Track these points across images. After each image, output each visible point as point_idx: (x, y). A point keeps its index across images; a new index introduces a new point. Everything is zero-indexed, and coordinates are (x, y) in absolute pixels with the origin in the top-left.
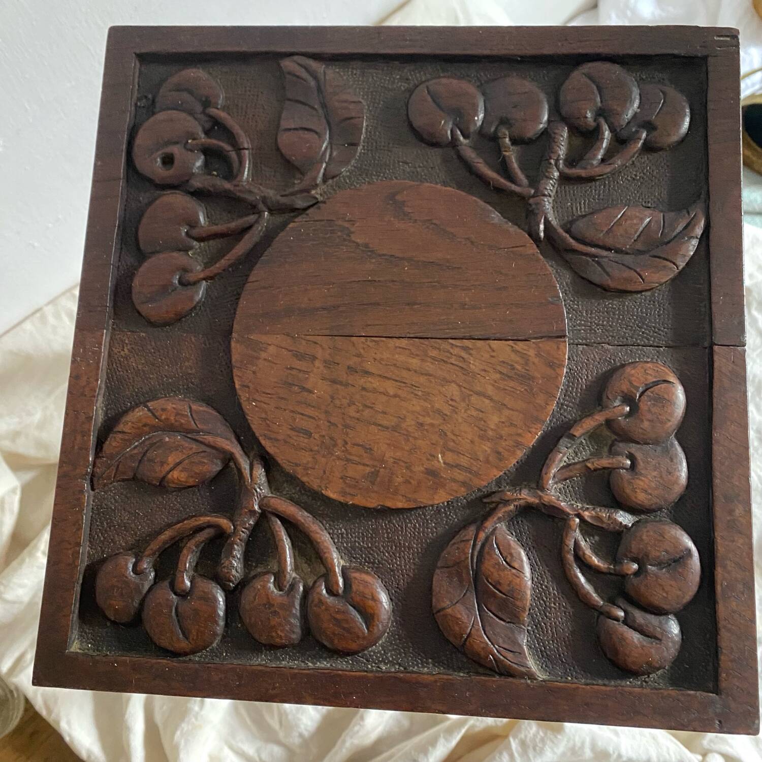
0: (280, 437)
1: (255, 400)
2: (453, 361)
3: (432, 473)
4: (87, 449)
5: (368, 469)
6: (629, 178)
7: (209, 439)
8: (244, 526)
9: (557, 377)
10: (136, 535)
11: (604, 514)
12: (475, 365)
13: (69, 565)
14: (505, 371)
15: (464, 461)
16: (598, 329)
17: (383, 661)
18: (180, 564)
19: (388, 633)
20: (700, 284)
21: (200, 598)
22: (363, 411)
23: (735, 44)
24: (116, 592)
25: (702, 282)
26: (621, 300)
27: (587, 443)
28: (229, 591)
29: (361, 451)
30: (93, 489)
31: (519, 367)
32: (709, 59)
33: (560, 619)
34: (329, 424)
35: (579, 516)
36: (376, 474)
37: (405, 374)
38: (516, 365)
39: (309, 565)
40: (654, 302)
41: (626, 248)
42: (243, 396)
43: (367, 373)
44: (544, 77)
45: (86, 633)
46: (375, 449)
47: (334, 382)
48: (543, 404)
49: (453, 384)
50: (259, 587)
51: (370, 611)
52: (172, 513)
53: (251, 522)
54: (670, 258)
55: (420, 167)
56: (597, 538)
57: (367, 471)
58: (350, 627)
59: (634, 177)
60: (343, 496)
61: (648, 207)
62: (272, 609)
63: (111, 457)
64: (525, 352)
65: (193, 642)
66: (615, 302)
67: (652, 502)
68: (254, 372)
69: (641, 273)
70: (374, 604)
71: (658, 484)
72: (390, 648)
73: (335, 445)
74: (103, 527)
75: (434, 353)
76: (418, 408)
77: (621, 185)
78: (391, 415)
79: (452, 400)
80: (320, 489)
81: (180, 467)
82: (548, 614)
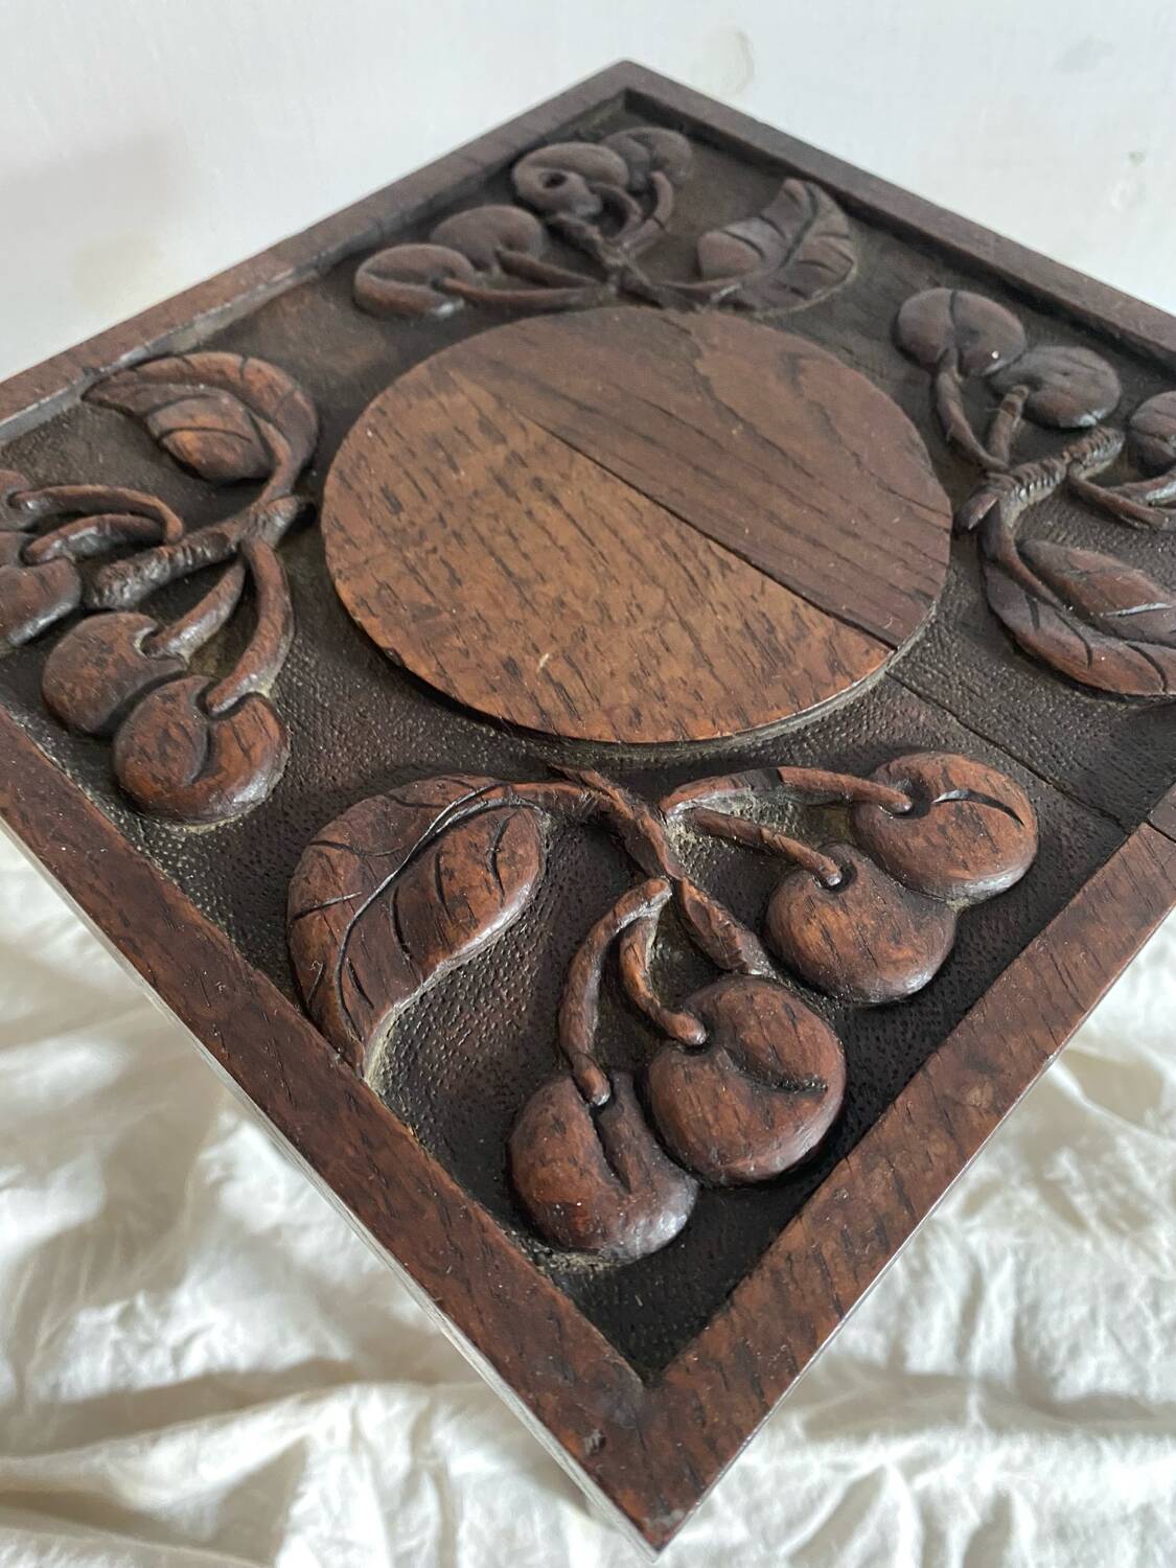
0: (357, 486)
1: (375, 431)
2: (690, 566)
3: (511, 667)
4: (131, 350)
5: (427, 600)
7: (270, 430)
8: (193, 549)
9: (828, 685)
11: (720, 915)
12: (719, 591)
14: (755, 626)
15: (574, 687)
16: (958, 689)
17: (167, 858)
19: (217, 827)
22: (500, 534)
26: (1031, 678)
27: (793, 815)
28: (84, 604)
29: (444, 574)
30: (84, 396)
31: (781, 637)
33: (493, 1026)
34: (436, 517)
35: (676, 886)
36: (430, 611)
37: (605, 534)
38: (778, 629)
41: (1097, 614)
42: (366, 419)
43: (555, 501)
46: (466, 586)
47: (500, 480)
48: (771, 703)
49: (660, 592)
53: (209, 555)
56: (677, 955)
57: (424, 602)
60: (357, 604)
62: (105, 656)
63: (145, 377)
64: (809, 624)
66: (1019, 676)
67: (824, 959)
68: (410, 406)
69: (1095, 652)
71: (860, 939)
72: (197, 850)
73: (418, 544)
75: (671, 539)
76: (579, 584)
78: (532, 565)
79: (638, 606)
81: (202, 434)
82: (482, 1001)
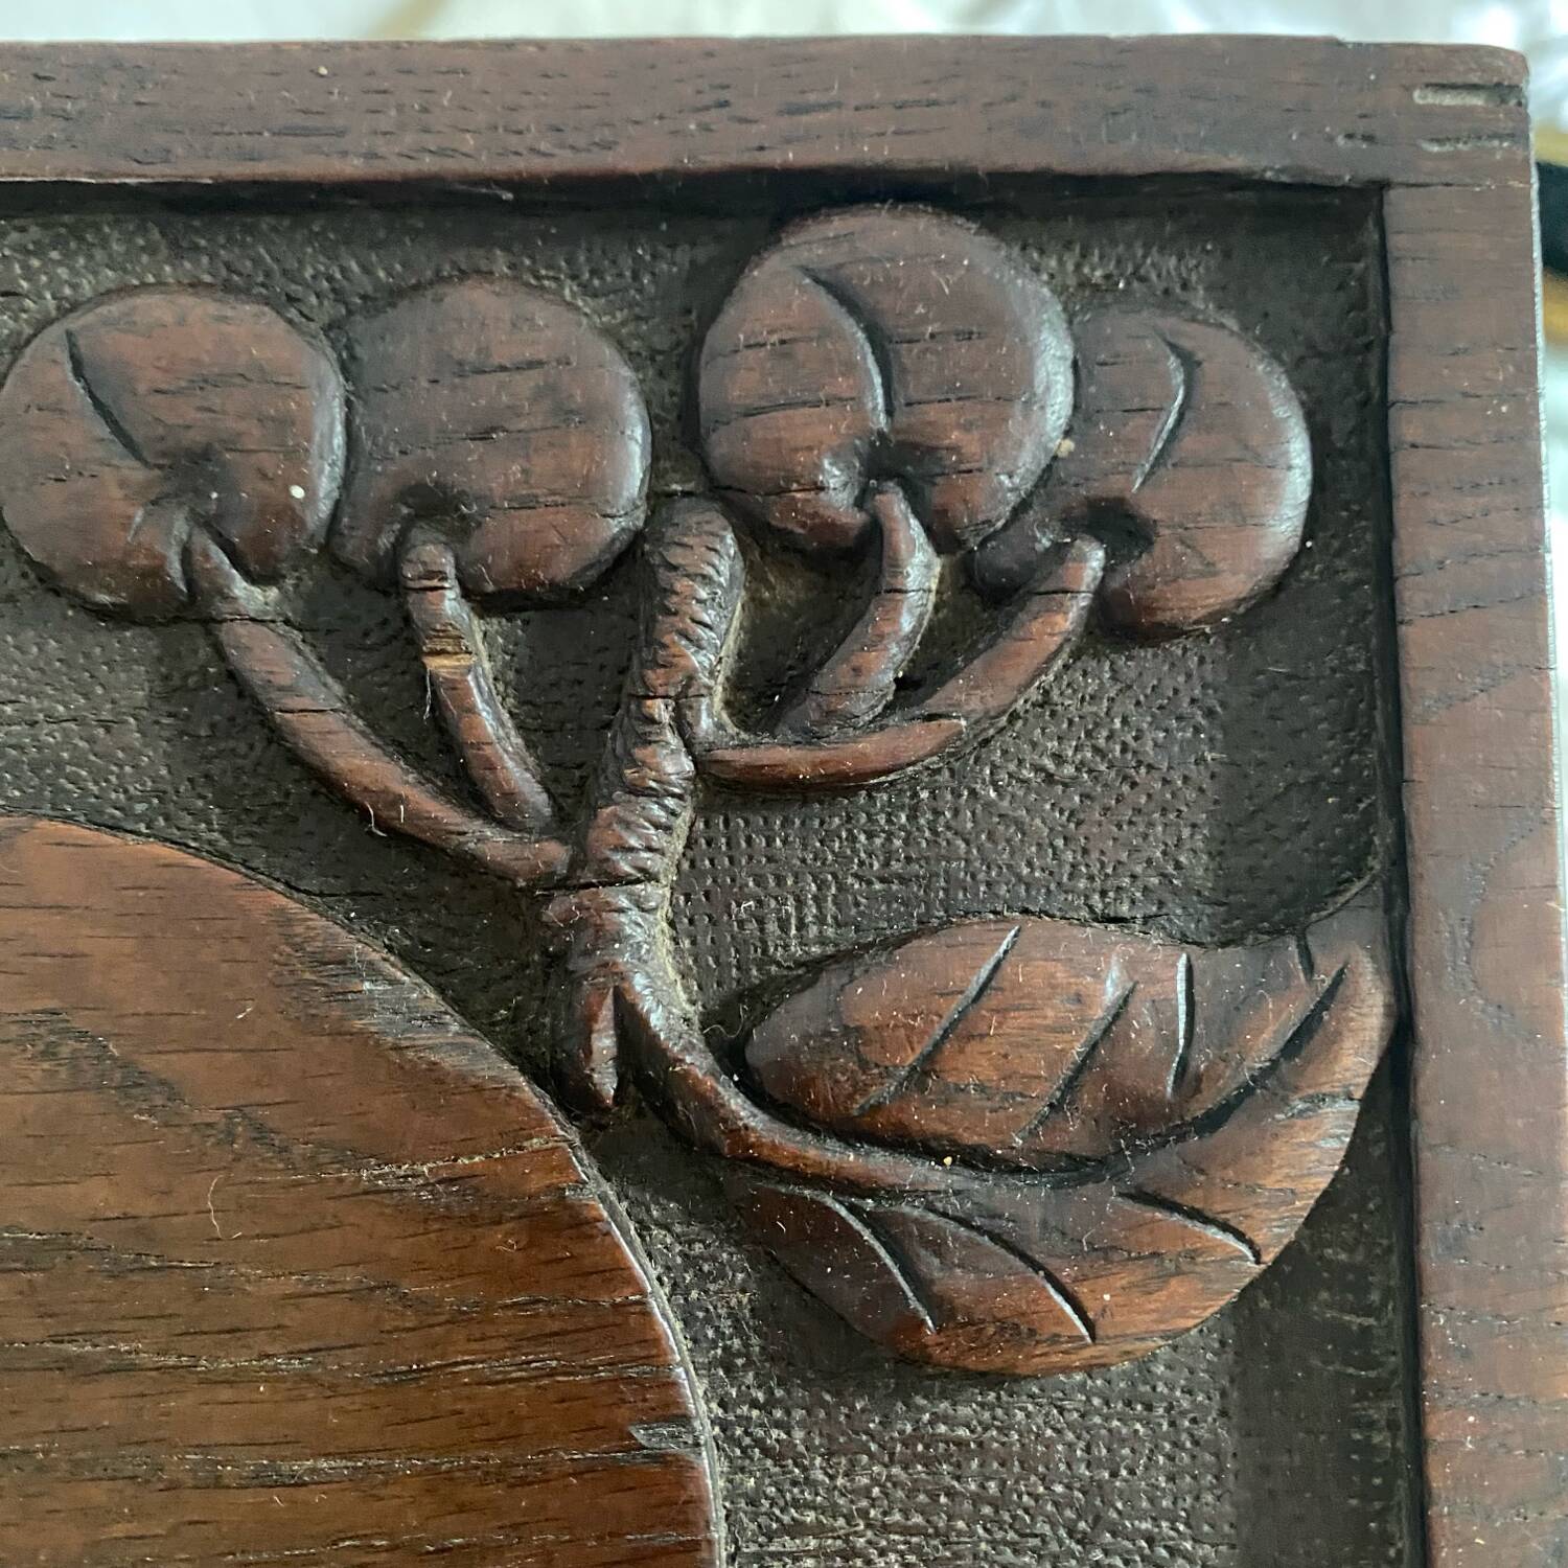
6: (1027, 774)
20: (1368, 1311)
23: (1507, 126)
25: (1375, 1297)
26: (992, 1396)
32: (1392, 195)
40: (1149, 1407)
41: (1008, 1142)
44: (636, 277)
54: (1216, 1207)
55: (52, 719)
59: (1050, 765)
61: (1118, 920)
66: (964, 1411)
69: (1083, 1291)
77: (988, 805)
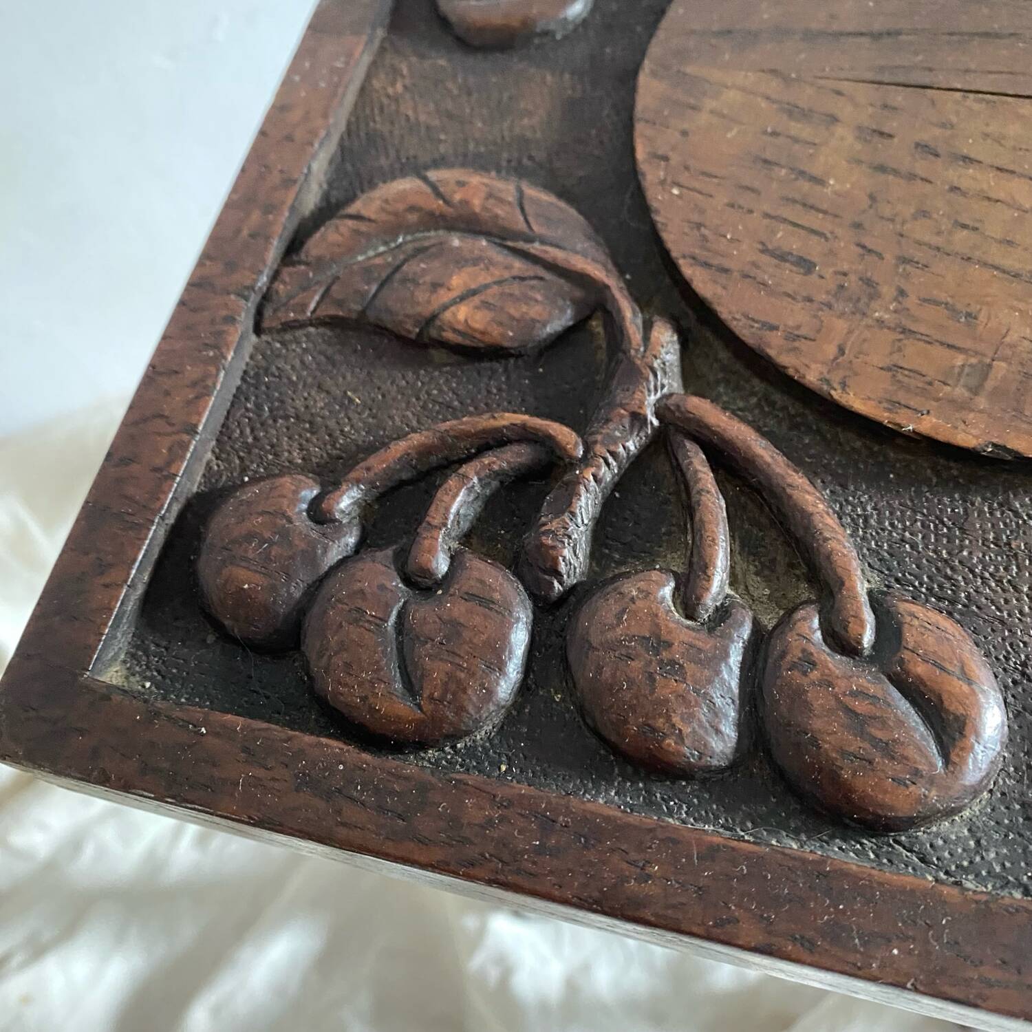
0: (731, 265)
1: (679, 185)
4: (268, 239)
5: (961, 359)
8: (612, 448)
10: (333, 446)
13: (157, 470)
17: (972, 869)
18: (433, 508)
21: (470, 597)
22: (951, 232)
24: (255, 550)
28: (546, 599)
29: (944, 315)
30: (258, 330)
34: (860, 250)
39: (767, 580)
42: (652, 176)
43: (967, 160)
45: (147, 653)
46: (982, 317)
50: (634, 593)
51: (953, 707)
52: (431, 410)
53: (631, 445)
57: (960, 363)
58: (894, 741)
62: (665, 655)
63: (319, 264)
65: (428, 707)
68: (684, 133)
70: (965, 688)
73: (874, 296)
74: (259, 416)
78: (1027, 250)
80: (825, 387)
81: (476, 300)
